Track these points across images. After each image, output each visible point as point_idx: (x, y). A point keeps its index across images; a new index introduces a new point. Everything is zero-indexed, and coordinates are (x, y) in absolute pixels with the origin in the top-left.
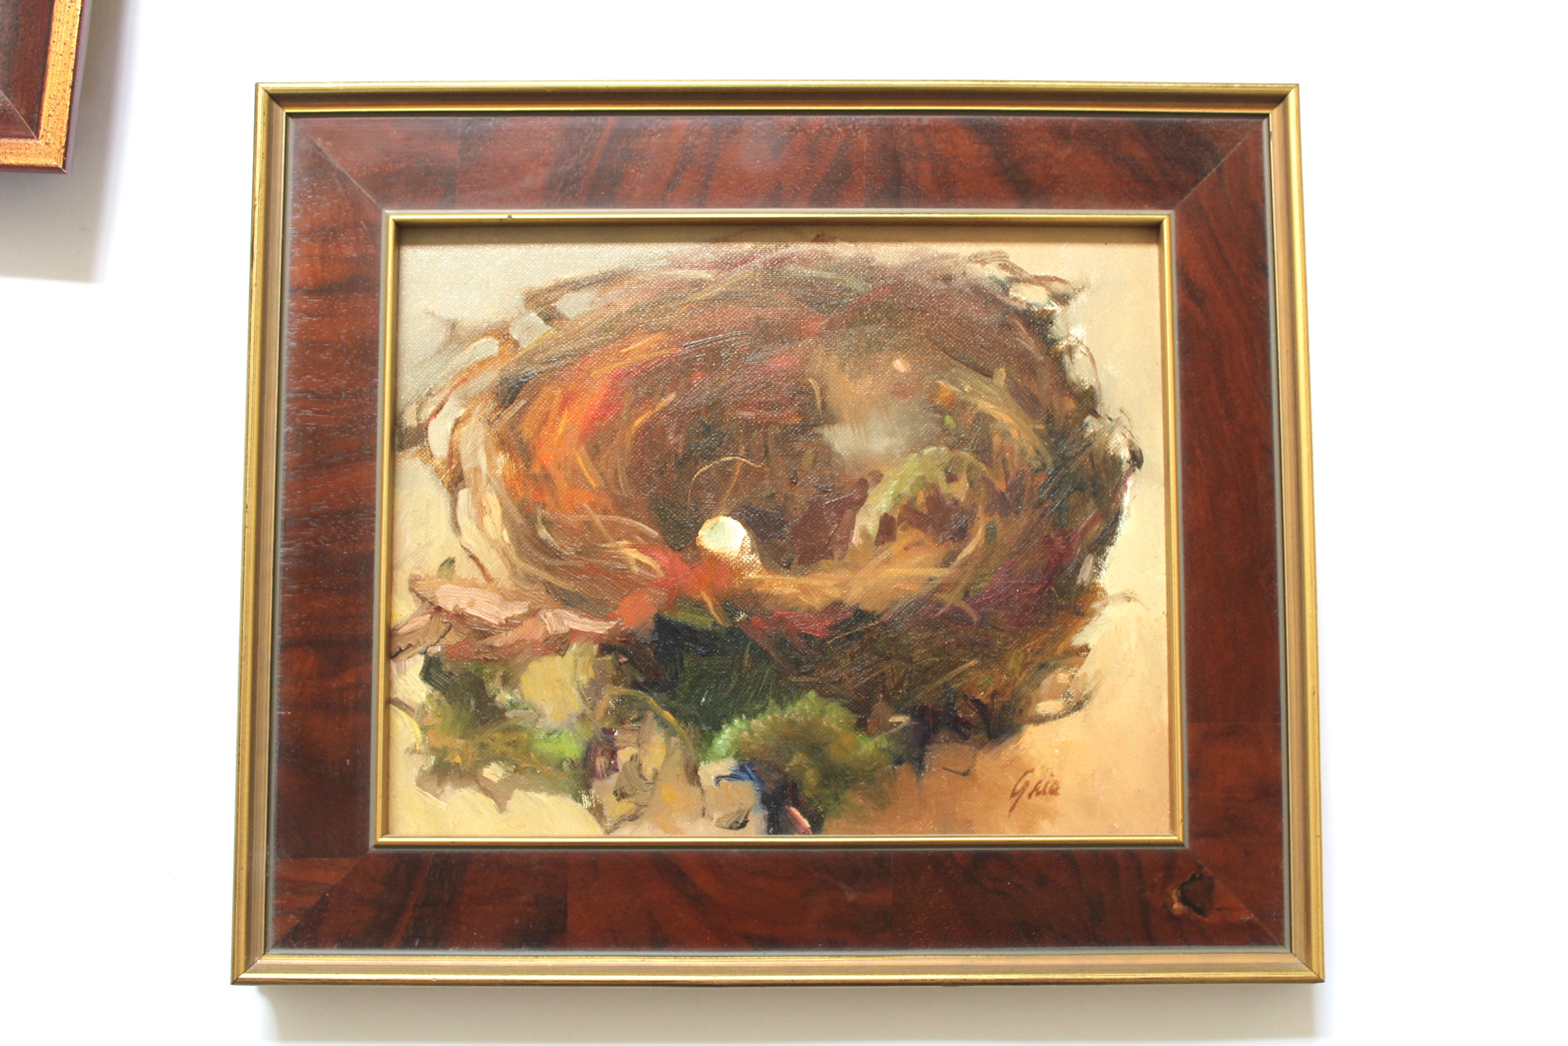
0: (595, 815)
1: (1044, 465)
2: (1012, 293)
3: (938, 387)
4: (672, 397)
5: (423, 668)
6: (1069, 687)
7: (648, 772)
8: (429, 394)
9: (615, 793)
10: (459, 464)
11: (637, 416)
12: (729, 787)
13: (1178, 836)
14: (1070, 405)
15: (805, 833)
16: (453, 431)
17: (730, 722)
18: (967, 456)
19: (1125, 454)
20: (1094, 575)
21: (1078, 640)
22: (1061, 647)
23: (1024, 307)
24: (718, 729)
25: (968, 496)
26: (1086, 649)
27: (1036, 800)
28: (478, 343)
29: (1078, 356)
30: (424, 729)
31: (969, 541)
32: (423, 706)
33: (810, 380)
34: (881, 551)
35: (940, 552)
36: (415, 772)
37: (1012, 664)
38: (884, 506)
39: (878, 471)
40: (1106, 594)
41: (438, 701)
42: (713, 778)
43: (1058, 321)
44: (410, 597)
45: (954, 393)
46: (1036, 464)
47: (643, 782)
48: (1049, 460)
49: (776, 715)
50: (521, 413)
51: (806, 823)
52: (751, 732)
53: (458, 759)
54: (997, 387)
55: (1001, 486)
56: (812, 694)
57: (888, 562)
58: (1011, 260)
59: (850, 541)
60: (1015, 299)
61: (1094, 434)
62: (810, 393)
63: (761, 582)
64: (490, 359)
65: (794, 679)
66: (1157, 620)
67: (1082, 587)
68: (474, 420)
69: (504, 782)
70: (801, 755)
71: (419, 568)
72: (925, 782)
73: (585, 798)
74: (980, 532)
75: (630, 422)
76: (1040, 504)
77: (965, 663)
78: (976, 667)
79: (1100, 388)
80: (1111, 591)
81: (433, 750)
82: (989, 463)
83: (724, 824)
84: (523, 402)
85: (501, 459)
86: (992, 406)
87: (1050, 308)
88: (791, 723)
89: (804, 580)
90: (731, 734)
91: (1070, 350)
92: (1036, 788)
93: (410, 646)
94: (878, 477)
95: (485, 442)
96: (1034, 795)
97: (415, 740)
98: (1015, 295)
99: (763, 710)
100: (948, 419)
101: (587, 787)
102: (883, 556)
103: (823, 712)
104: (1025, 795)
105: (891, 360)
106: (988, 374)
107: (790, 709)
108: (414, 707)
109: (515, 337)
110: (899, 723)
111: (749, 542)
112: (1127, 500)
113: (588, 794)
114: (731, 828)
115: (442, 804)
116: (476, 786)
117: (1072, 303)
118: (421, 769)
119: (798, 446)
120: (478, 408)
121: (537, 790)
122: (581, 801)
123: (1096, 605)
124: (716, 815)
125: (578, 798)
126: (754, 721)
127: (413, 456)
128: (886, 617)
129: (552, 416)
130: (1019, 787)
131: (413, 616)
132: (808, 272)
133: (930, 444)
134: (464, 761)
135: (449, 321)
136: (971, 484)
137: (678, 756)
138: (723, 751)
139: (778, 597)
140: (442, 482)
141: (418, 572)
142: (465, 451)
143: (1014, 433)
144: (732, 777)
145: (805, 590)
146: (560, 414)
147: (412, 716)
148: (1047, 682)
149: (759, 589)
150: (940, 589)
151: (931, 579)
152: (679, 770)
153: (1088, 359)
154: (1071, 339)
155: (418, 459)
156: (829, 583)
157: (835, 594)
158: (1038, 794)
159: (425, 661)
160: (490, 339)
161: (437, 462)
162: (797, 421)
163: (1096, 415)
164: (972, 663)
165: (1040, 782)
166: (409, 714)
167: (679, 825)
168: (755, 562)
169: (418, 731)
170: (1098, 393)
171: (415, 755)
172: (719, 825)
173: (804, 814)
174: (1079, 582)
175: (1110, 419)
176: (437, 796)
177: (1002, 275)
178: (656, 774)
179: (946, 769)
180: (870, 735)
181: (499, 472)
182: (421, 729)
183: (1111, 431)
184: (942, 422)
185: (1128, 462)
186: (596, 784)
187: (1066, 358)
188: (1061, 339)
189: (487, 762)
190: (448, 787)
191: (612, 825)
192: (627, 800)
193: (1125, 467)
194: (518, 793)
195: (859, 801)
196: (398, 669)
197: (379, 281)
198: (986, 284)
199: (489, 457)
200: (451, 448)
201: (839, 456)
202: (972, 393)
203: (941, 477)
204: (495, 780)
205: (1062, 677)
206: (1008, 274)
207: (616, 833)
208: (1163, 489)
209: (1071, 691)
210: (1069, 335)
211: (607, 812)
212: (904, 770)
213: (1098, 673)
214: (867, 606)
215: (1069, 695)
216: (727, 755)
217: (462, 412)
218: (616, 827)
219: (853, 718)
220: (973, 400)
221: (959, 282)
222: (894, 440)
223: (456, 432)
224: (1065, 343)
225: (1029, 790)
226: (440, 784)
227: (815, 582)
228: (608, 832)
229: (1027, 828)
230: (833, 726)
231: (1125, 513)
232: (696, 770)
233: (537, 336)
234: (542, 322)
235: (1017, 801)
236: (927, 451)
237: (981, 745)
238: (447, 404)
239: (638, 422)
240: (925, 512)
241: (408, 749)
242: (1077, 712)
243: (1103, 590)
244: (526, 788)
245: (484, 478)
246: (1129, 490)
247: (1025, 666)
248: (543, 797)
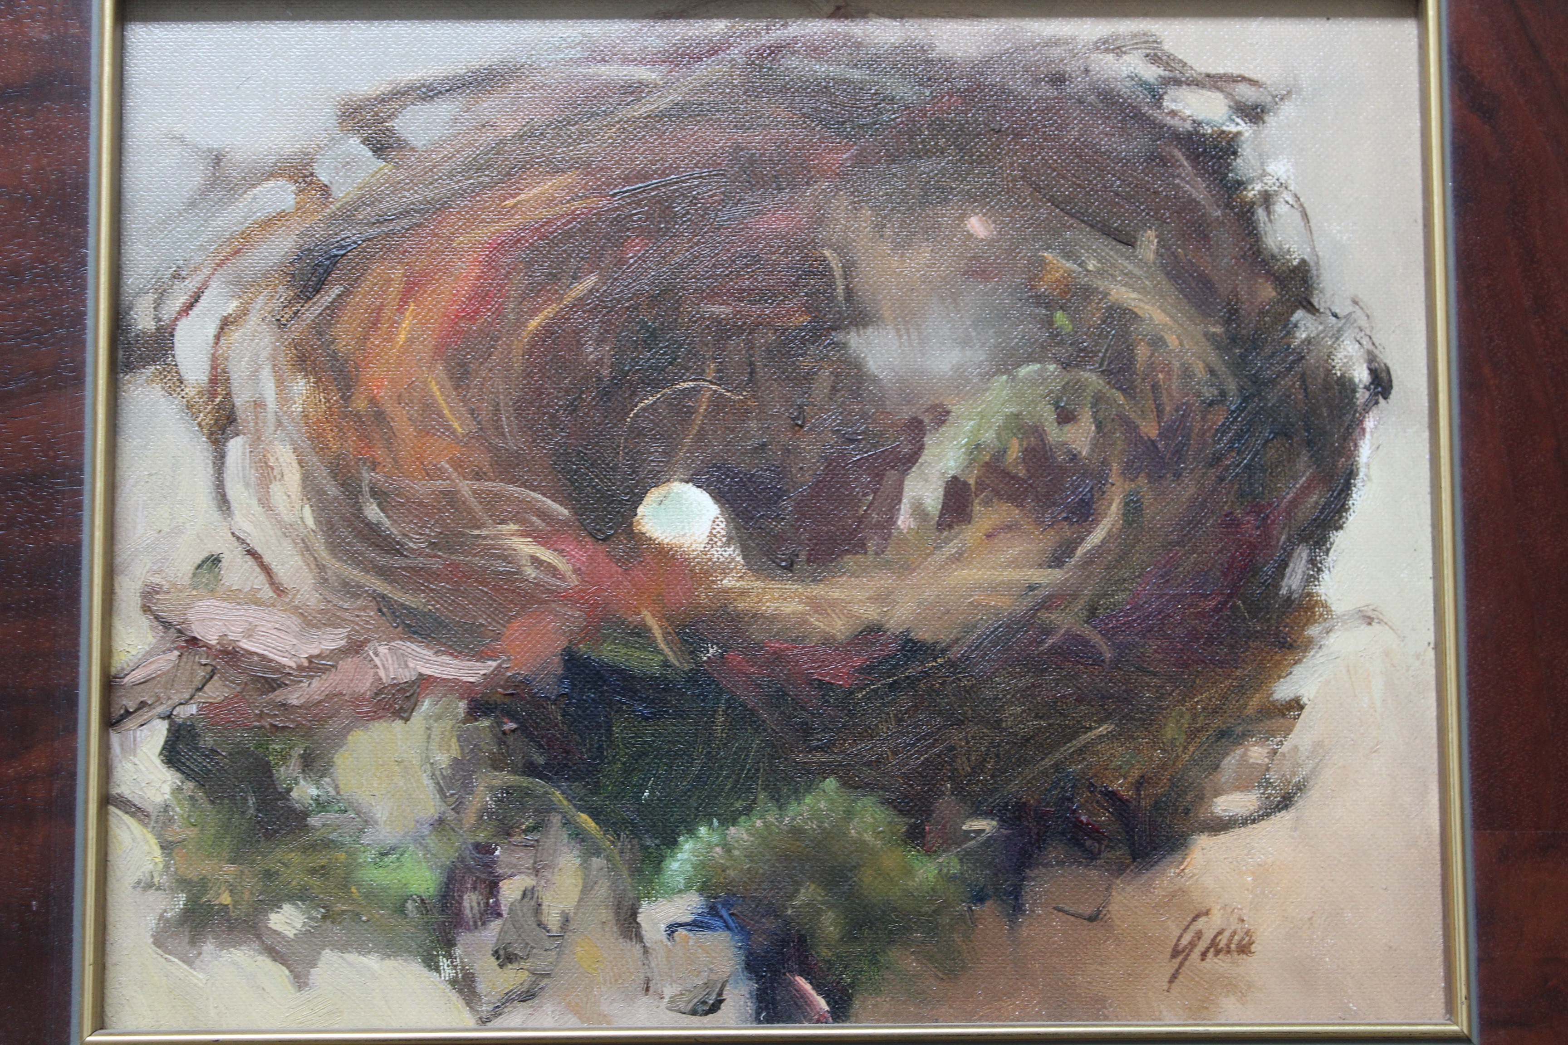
0: (460, 992)
1: (1223, 394)
2: (1168, 104)
3: (1042, 262)
4: (591, 280)
5: (166, 742)
6: (1268, 769)
7: (553, 920)
8: (176, 276)
9: (496, 954)
10: (228, 395)
11: (533, 312)
12: (691, 943)
13: (1460, 1026)
14: (1268, 292)
15: (820, 1020)
16: (218, 338)
17: (691, 832)
18: (1091, 378)
19: (1361, 375)
20: (1311, 579)
21: (1283, 691)
22: (1255, 702)
23: (1188, 126)
24: (672, 843)
25: (1095, 446)
26: (1296, 705)
27: (1217, 964)
28: (259, 188)
29: (1281, 208)
30: (167, 847)
31: (1096, 522)
32: (166, 808)
33: (827, 253)
34: (947, 541)
35: (1048, 541)
36: (151, 921)
37: (1170, 731)
38: (952, 463)
39: (941, 405)
40: (1330, 611)
41: (192, 798)
42: (663, 927)
43: (1247, 151)
44: (145, 622)
45: (1070, 272)
46: (1209, 393)
47: (543, 934)
48: (1232, 386)
49: (770, 818)
50: (333, 308)
51: (822, 1004)
52: (728, 849)
53: (226, 899)
54: (1142, 263)
55: (1150, 429)
56: (831, 784)
57: (958, 558)
58: (1166, 47)
59: (895, 522)
60: (1173, 113)
61: (1308, 341)
62: (826, 273)
63: (743, 593)
64: (282, 216)
65: (800, 758)
66: (1418, 656)
67: (1289, 600)
68: (253, 320)
69: (306, 936)
70: (813, 886)
71: (160, 572)
72: (1025, 932)
73: (444, 962)
74: (1114, 507)
75: (520, 324)
76: (1217, 459)
77: (1090, 729)
78: (1110, 737)
79: (1317, 263)
80: (1338, 607)
81: (183, 883)
82: (1128, 391)
83: (682, 1006)
84: (337, 290)
85: (300, 386)
86: (1134, 295)
87: (1233, 128)
88: (796, 832)
89: (817, 590)
90: (693, 852)
91: (1267, 199)
92: (1214, 943)
93: (143, 705)
94: (941, 416)
95: (274, 357)
96: (1210, 954)
97: (151, 866)
98: (1173, 107)
99: (747, 811)
100: (1060, 318)
101: (449, 944)
102: (951, 549)
103: (849, 814)
104: (1196, 955)
105: (962, 217)
106: (1128, 241)
107: (793, 809)
108: (150, 809)
109: (324, 179)
110: (980, 832)
111: (723, 525)
112: (1365, 452)
113: (449, 956)
114: (694, 1013)
115: (198, 977)
116: (256, 945)
117: (1270, 119)
118: (161, 916)
119: (805, 364)
120: (260, 300)
121: (362, 949)
122: (437, 969)
123: (1313, 631)
124: (669, 991)
125: (431, 964)
126: (732, 830)
127: (149, 381)
128: (955, 653)
129: (387, 312)
130: (1184, 942)
131: (149, 654)
132: (821, 69)
133: (1029, 359)
134: (236, 903)
135: (210, 151)
136: (1099, 426)
137: (603, 889)
138: (681, 882)
139: (772, 619)
140: (199, 424)
141: (156, 579)
142: (239, 372)
143: (1172, 340)
144: (696, 925)
145: (818, 606)
146: (401, 310)
147: (146, 825)
148: (1230, 762)
149: (741, 606)
150: (1047, 603)
151: (1031, 588)
152: (606, 914)
153: (1297, 215)
154: (1269, 180)
155: (158, 387)
156: (860, 595)
157: (871, 613)
158: (1218, 952)
159: (169, 730)
160: (281, 182)
161: (191, 391)
162: (804, 320)
163: (1311, 309)
164: (1102, 729)
165: (1220, 933)
166: (140, 820)
167: (605, 1007)
168: (733, 559)
169: (157, 851)
170: (1314, 272)
171: (152, 891)
172: (673, 1007)
173: (818, 988)
174: (1284, 591)
175: (1335, 315)
176: (189, 963)
177: (1151, 73)
178: (566, 920)
179: (1059, 910)
180: (930, 852)
181: (297, 408)
182: (162, 848)
183: (1337, 336)
184: (1049, 322)
185: (1367, 388)
186: (464, 941)
187: (1261, 213)
188: (1251, 181)
189: (275, 904)
190: (209, 947)
191: (490, 1008)
192: (515, 966)
193: (1362, 396)
194: (328, 955)
195: (912, 964)
196: (122, 745)
197: (88, 81)
198: (1124, 88)
199: (280, 382)
200: (214, 368)
201: (875, 380)
202: (1100, 273)
203: (1048, 415)
204: (290, 933)
205: (1257, 753)
206: (1161, 71)
207: (497, 1022)
208: (1426, 434)
209: (1273, 776)
210: (1264, 174)
211: (482, 987)
212: (988, 910)
213: (1318, 745)
214: (923, 634)
215: (1269, 784)
216: (688, 888)
217: (232, 306)
218: (497, 1012)
219: (902, 825)
220: (1101, 284)
221: (1077, 86)
222: (968, 353)
223: (222, 341)
224: (1258, 187)
225: (1202, 946)
226: (193, 942)
227: (835, 594)
228: (484, 1022)
229: (1201, 1009)
230: (868, 837)
231: (1361, 475)
232: (634, 914)
233: (362, 176)
234: (370, 153)
235: (1181, 964)
236: (1024, 371)
237: (1120, 870)
238: (207, 293)
239: (534, 323)
240: (1022, 474)
241: (139, 883)
242: (1283, 813)
243: (1325, 606)
244: (343, 947)
245: (271, 419)
246: (1368, 436)
247: (1193, 734)
248: (372, 962)
